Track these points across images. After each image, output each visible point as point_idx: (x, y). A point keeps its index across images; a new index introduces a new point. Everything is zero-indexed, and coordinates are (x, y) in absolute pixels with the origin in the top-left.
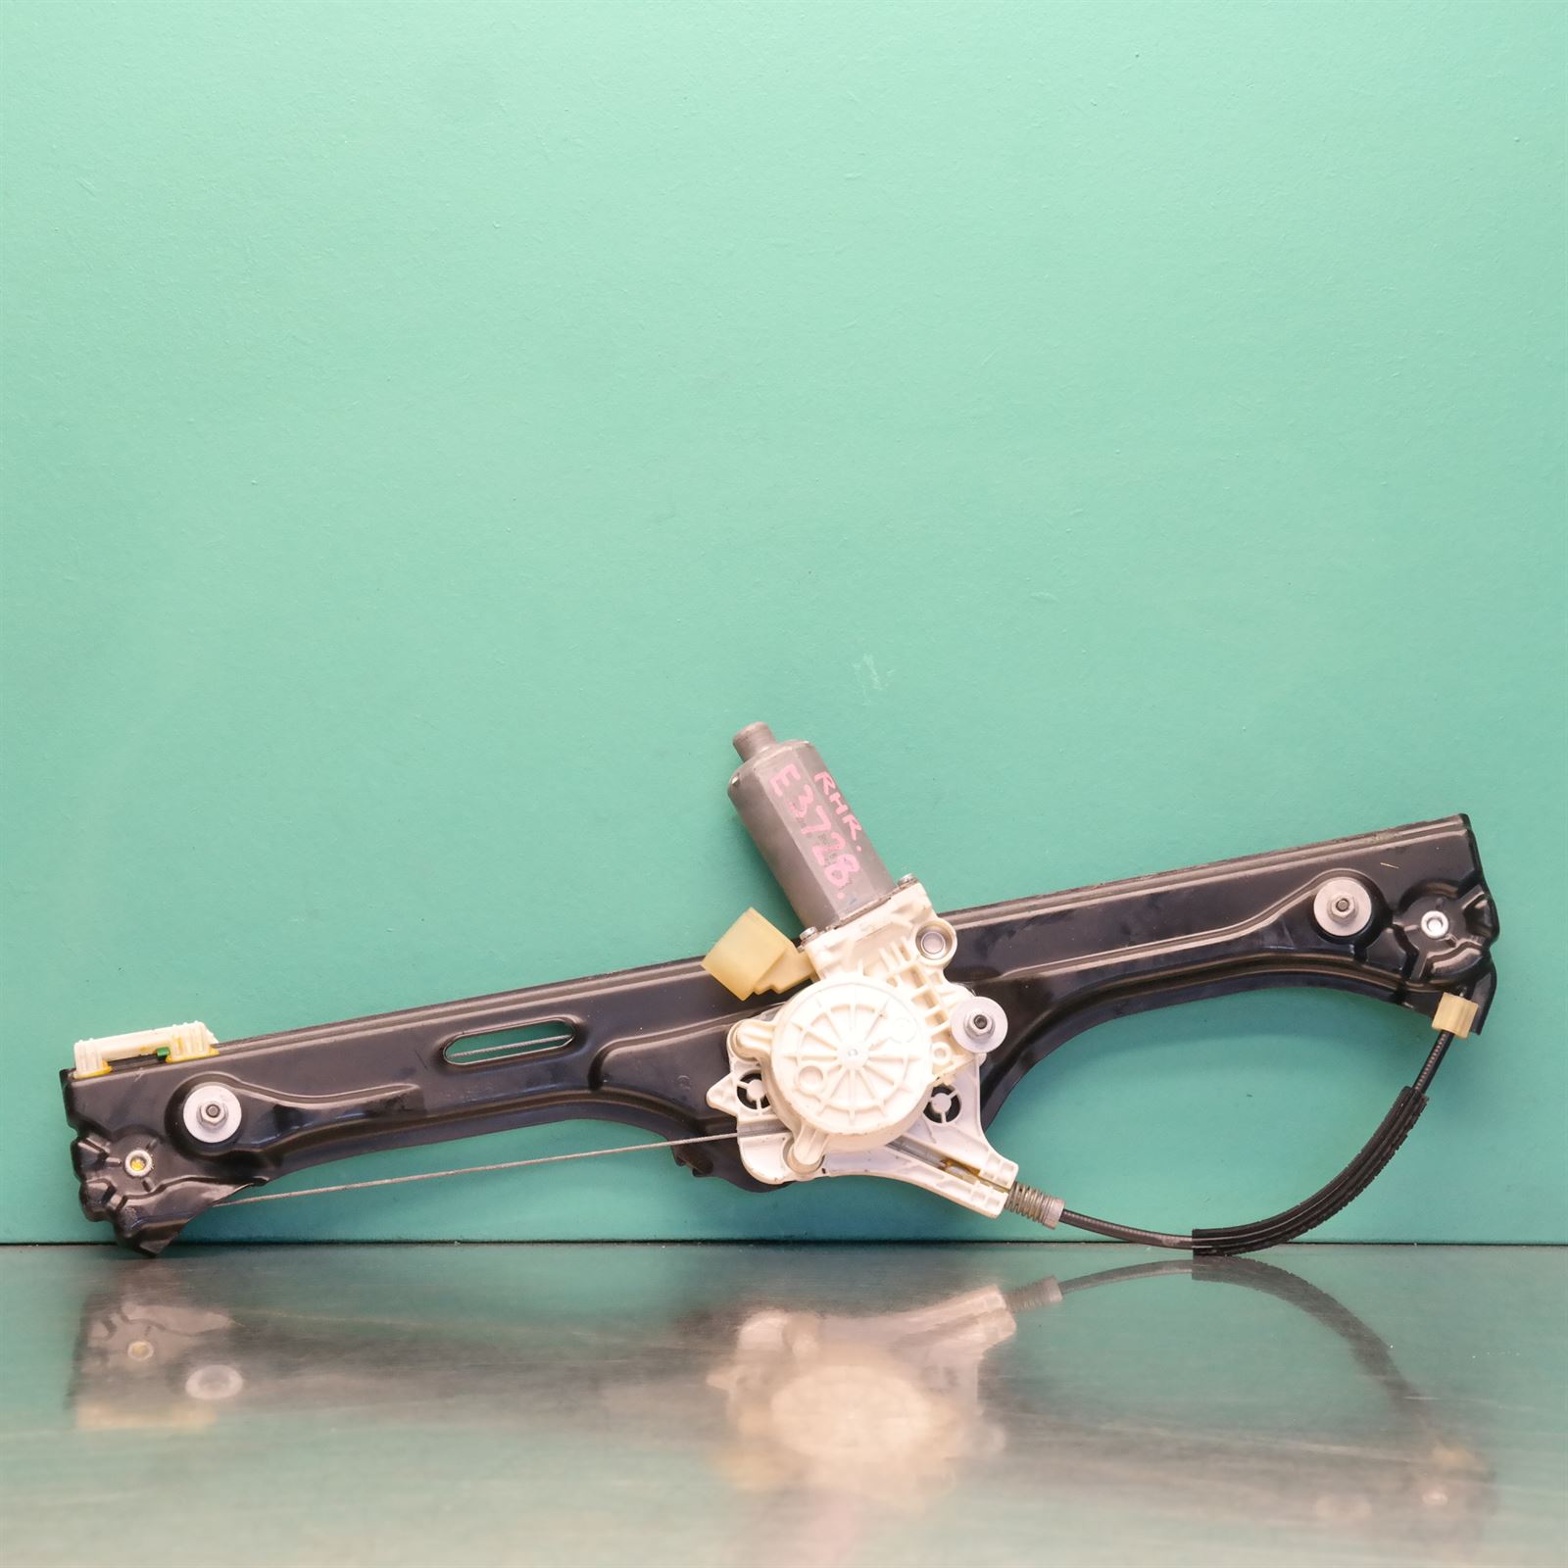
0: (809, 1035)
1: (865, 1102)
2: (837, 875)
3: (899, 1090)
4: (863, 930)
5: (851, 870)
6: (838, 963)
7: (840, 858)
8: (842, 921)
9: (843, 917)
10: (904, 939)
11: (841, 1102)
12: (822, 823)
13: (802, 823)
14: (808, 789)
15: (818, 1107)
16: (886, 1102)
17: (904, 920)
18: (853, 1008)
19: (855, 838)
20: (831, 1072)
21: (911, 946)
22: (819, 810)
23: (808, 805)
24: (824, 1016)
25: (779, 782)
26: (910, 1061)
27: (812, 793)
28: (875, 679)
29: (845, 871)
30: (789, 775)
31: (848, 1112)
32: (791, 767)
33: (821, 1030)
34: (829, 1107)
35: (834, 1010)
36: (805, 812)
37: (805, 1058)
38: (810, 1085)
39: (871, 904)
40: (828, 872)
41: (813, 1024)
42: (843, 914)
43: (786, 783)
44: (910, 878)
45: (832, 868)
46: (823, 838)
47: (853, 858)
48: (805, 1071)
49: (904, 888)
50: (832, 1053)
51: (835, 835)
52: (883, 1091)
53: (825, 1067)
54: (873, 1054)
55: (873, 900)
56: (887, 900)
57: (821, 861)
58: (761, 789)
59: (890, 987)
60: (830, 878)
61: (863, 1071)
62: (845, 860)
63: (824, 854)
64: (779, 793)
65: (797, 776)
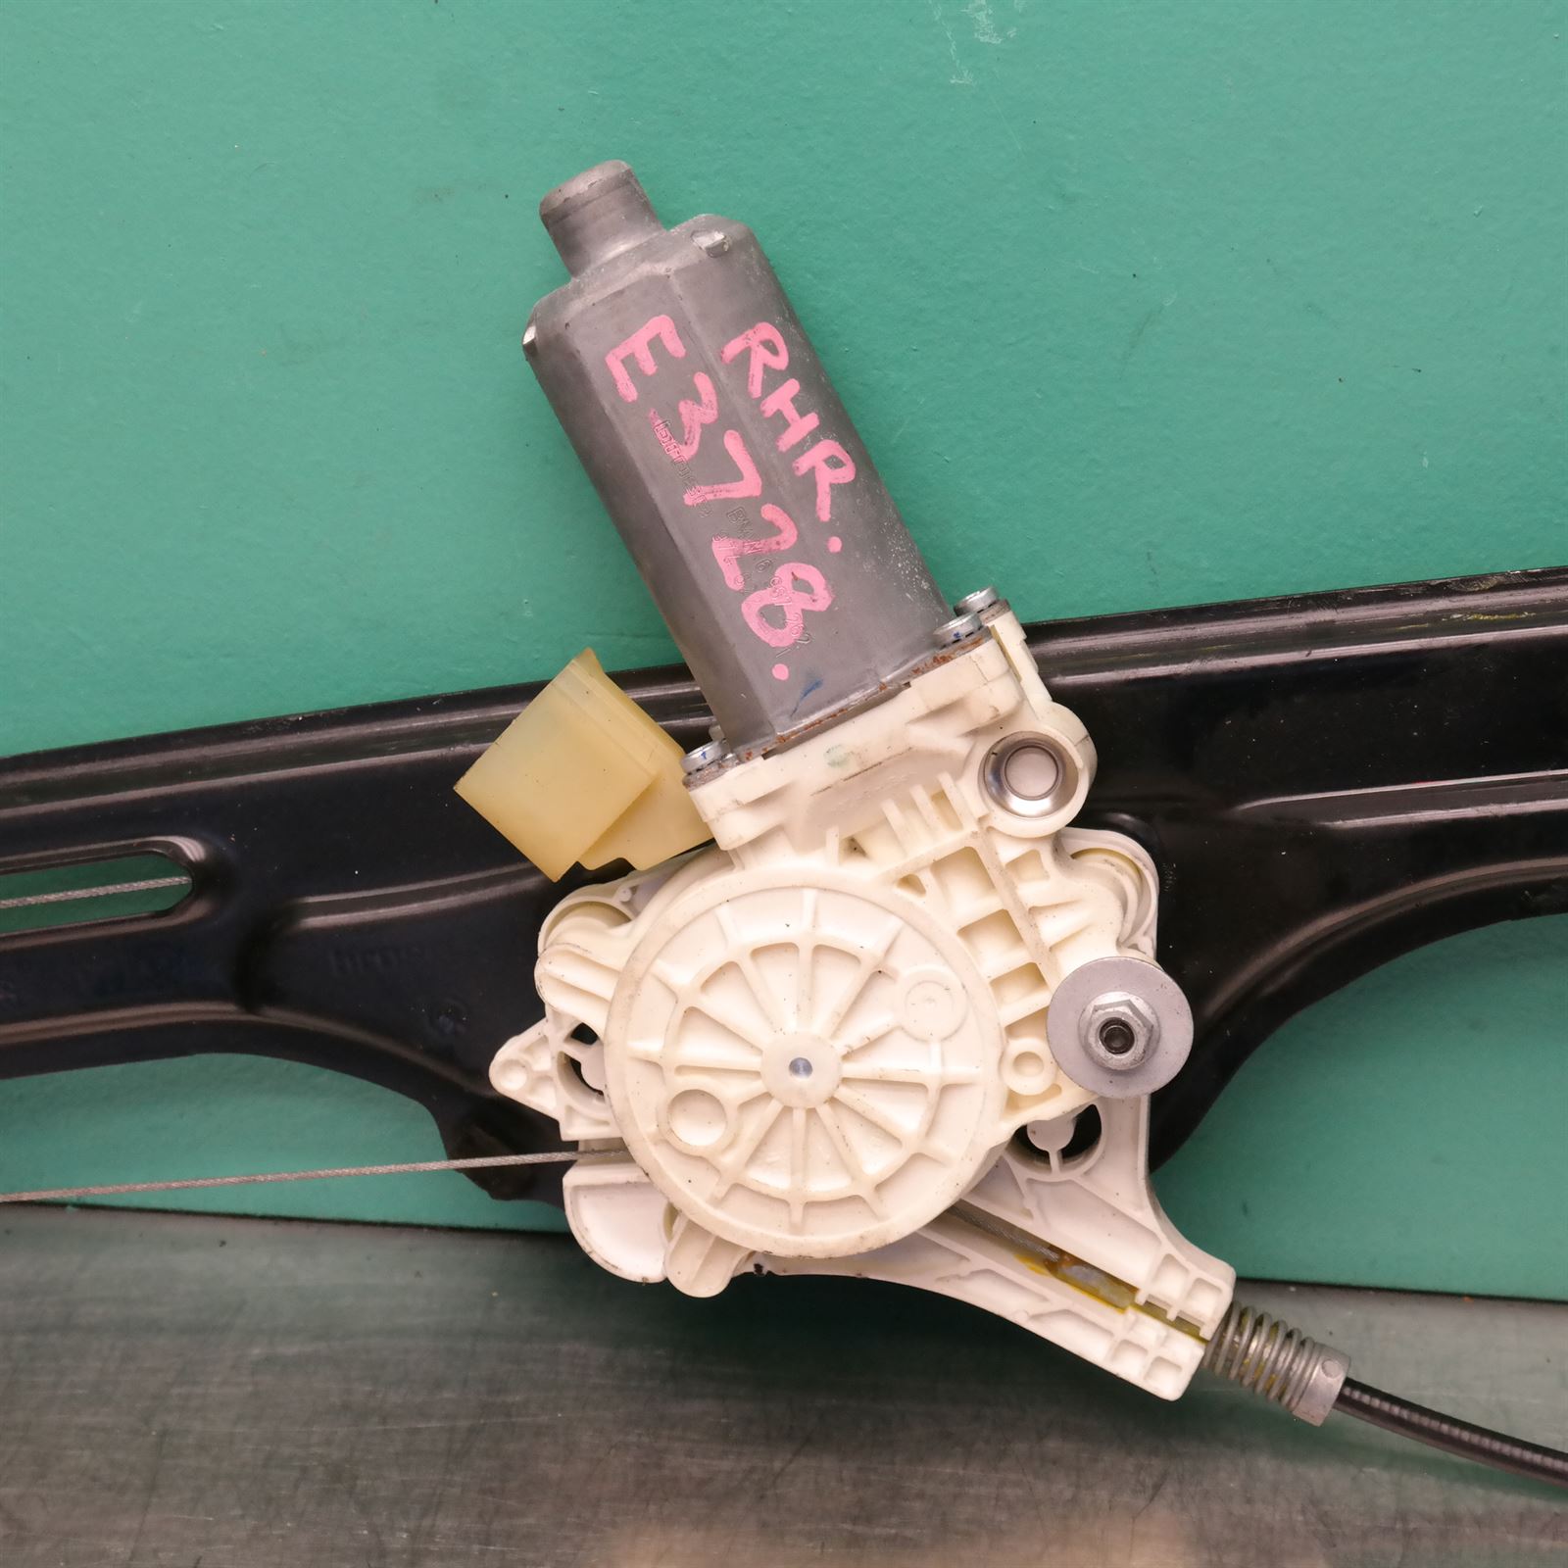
0: (692, 1012)
1: (827, 1184)
2: (773, 615)
3: (917, 1157)
4: (833, 764)
5: (809, 607)
6: (778, 830)
7: (783, 573)
8: (782, 739)
9: (784, 728)
10: (946, 781)
11: (773, 1179)
12: (738, 476)
13: (688, 475)
14: (703, 383)
15: (712, 1186)
16: (880, 1187)
17: (947, 738)
18: (805, 953)
19: (825, 515)
20: (746, 1105)
21: (968, 793)
22: (732, 444)
23: (703, 426)
24: (729, 968)
25: (629, 362)
26: (947, 1089)
27: (714, 398)
28: (981, 16)
29: (794, 606)
30: (655, 344)
31: (785, 1203)
32: (661, 325)
33: (722, 1003)
34: (737, 1186)
35: (757, 953)
36: (695, 446)
37: (681, 1069)
38: (697, 1134)
39: (856, 697)
41: (707, 985)
42: (784, 719)
43: (649, 366)
44: (963, 631)
45: (758, 599)
46: (743, 519)
48: (685, 1098)
49: (945, 659)
51: (770, 512)
52: (877, 1161)
53: (732, 1091)
54: (851, 1069)
55: (864, 687)
56: (899, 690)
57: (733, 578)
58: (581, 378)
59: (907, 895)
60: (754, 623)
61: (825, 1111)
62: (795, 578)
63: (742, 560)
64: (629, 391)
65: (676, 348)
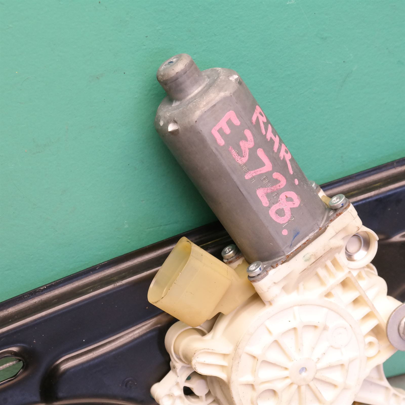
2: (280, 213)
5: (292, 206)
7: (282, 196)
8: (288, 256)
9: (288, 252)
10: (337, 256)
12: (263, 165)
13: (246, 168)
14: (248, 133)
17: (339, 241)
19: (291, 172)
20: (285, 389)
22: (260, 153)
23: (249, 149)
25: (221, 131)
27: (252, 138)
29: (286, 206)
30: (229, 123)
32: (231, 115)
35: (283, 334)
36: (247, 157)
37: (261, 383)
39: (312, 235)
40: (272, 213)
41: (266, 351)
42: (288, 249)
43: (227, 131)
45: (275, 208)
46: (266, 179)
47: (292, 194)
48: (262, 393)
49: (340, 214)
50: (286, 373)
51: (276, 175)
54: (319, 365)
55: (314, 231)
56: (326, 228)
57: (265, 202)
58: (203, 140)
59: (327, 299)
60: (274, 217)
61: (312, 383)
62: (287, 197)
63: (268, 195)
64: (221, 142)
65: (237, 122)
